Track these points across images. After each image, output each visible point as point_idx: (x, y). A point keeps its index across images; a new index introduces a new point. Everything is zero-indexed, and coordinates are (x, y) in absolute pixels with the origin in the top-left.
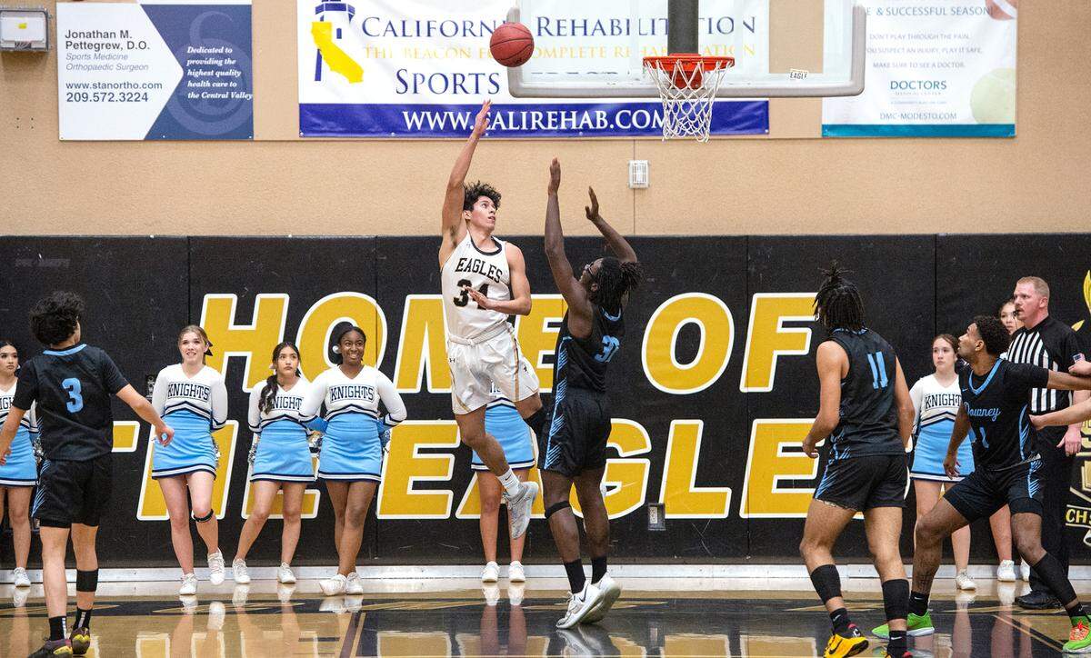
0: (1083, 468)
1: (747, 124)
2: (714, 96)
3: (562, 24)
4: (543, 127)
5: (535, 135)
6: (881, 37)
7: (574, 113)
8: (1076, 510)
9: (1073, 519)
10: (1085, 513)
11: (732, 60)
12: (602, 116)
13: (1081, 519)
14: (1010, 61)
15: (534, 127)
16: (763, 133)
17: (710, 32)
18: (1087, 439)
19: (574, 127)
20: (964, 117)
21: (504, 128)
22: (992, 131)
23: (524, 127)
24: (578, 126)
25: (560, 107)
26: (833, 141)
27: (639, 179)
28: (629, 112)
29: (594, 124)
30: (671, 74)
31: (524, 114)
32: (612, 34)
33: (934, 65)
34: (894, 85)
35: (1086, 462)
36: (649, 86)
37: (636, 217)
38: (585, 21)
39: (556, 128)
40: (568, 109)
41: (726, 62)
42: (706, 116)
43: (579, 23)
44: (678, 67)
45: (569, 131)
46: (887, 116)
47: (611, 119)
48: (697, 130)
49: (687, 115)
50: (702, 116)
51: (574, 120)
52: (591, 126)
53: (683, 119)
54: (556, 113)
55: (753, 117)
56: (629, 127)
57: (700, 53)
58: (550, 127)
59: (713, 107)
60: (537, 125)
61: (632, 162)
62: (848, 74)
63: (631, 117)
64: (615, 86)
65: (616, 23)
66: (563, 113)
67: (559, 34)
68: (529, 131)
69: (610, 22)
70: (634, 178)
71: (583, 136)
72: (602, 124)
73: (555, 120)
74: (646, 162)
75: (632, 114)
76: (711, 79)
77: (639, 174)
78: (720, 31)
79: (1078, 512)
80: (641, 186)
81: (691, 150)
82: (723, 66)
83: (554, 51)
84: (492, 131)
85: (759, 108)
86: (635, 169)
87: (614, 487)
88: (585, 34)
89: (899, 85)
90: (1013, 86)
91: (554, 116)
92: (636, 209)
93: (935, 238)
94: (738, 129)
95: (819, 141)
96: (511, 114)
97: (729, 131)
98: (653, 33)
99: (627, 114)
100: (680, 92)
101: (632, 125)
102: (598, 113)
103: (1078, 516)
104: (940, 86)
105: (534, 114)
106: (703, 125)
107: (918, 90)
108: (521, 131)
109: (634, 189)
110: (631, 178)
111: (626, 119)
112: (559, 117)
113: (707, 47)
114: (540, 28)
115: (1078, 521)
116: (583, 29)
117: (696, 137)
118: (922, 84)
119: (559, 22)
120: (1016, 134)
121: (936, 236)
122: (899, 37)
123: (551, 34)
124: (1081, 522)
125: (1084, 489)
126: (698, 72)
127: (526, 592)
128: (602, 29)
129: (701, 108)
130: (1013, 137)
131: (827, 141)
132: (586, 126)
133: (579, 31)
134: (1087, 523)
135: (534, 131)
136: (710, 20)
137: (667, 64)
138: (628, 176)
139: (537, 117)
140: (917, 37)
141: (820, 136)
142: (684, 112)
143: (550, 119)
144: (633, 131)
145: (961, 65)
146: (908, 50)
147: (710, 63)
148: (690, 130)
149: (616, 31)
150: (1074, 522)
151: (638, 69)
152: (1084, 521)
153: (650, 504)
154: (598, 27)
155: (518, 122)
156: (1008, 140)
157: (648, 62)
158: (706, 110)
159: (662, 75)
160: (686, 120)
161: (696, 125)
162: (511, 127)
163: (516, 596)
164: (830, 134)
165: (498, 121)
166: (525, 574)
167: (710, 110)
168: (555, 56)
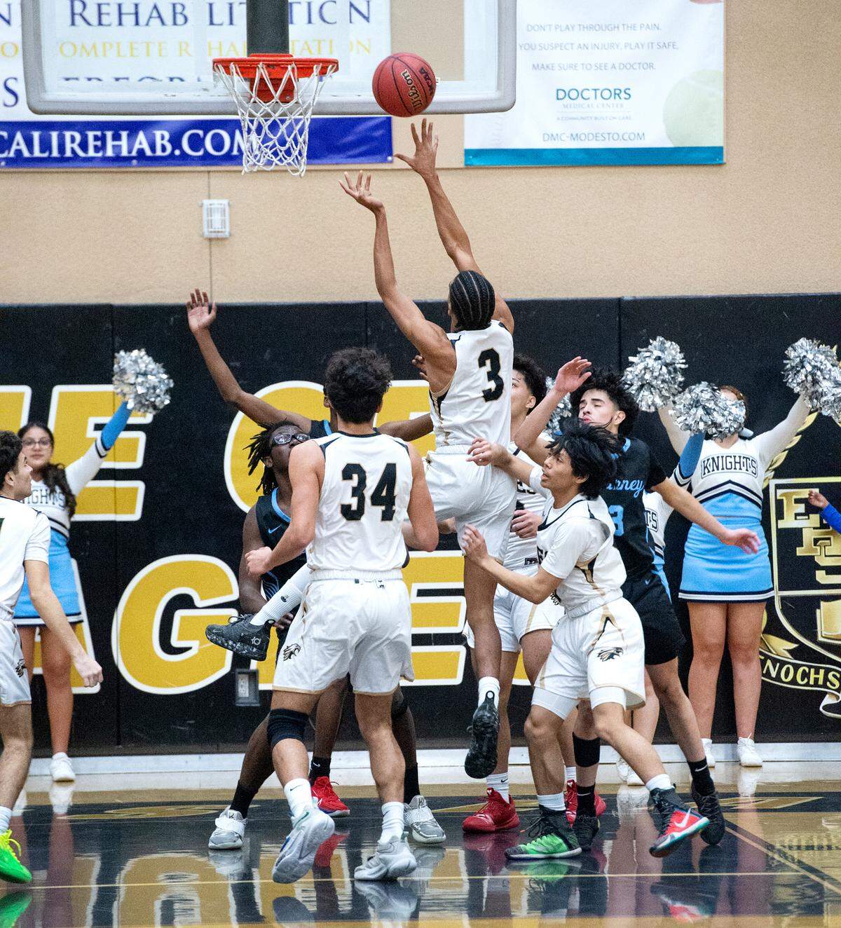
0: (818, 611)
1: (363, 148)
2: (310, 112)
3: (104, 9)
4: (81, 154)
5: (71, 163)
6: (542, 28)
7: (124, 134)
8: (810, 667)
9: (806, 680)
10: (822, 672)
11: (335, 63)
12: (163, 138)
13: (816, 680)
14: (716, 61)
15: (68, 154)
16: (385, 161)
17: (310, 22)
18: (824, 572)
19: (124, 153)
20: (655, 138)
21: (26, 154)
22: (694, 155)
23: (55, 153)
24: (130, 152)
25: (103, 126)
26: (481, 172)
27: (217, 225)
28: (201, 132)
29: (153, 148)
30: (252, 81)
31: (54, 135)
32: (175, 23)
33: (614, 67)
34: (561, 94)
35: (823, 604)
36: (223, 99)
37: (214, 278)
38: (136, 6)
39: (100, 155)
40: (117, 128)
41: (327, 66)
42: (300, 140)
43: (128, 8)
44: (262, 72)
45: (118, 159)
46: (552, 137)
47: (175, 141)
48: (290, 160)
49: (275, 139)
50: (295, 140)
51: (124, 143)
52: (148, 153)
53: (270, 144)
54: (99, 133)
55: (373, 139)
56: (201, 153)
57: (290, 53)
58: (91, 153)
59: (309, 127)
60: (73, 151)
61: (206, 202)
62: (494, 83)
63: (204, 139)
64: (175, 99)
65: (179, 9)
66: (109, 134)
67: (100, 24)
68: (62, 159)
69: (171, 8)
70: (210, 223)
71: (137, 166)
72: (164, 148)
73: (99, 143)
74: (225, 202)
75: (205, 134)
76: (307, 88)
77: (217, 218)
78: (324, 21)
79: (812, 671)
80: (220, 235)
81: (286, 185)
82: (323, 72)
83: (94, 46)
84: (11, 158)
85: (377, 127)
86: (210, 212)
87: (190, 648)
88: (137, 23)
89: (567, 94)
90: (721, 94)
91: (96, 138)
92: (214, 266)
93: (619, 302)
94: (350, 157)
95: (461, 172)
96: (36, 135)
97: (337, 158)
98: (231, 23)
99: (198, 135)
100: (266, 107)
101: (206, 152)
102: (158, 134)
103: (812, 676)
104: (623, 95)
105: (68, 134)
106: (297, 153)
107: (592, 100)
108: (50, 160)
109: (210, 240)
110: (205, 223)
111: (196, 143)
112: (103, 139)
113: (306, 43)
114: (73, 14)
115: (812, 682)
116: (133, 17)
117: (289, 168)
118: (599, 92)
119: (99, 5)
120: (725, 160)
121: (619, 300)
122: (567, 28)
123: (89, 24)
124: (816, 684)
125: (820, 639)
126: (290, 79)
127: (75, 795)
128: (160, 17)
129: (293, 129)
130: (720, 165)
131: (471, 172)
132: (141, 152)
133: (129, 20)
134: (824, 686)
135: (69, 159)
136: (309, 4)
137: (246, 69)
138: (201, 221)
139: (73, 140)
140: (591, 27)
141: (462, 165)
142: (271, 136)
143: (91, 143)
144: (207, 159)
145: (651, 66)
146: (580, 46)
147: (305, 68)
148: (280, 160)
149: (180, 19)
150: (807, 684)
151: (208, 75)
152: (821, 682)
153: (238, 670)
154: (155, 14)
155: (46, 146)
156: (715, 169)
157: (220, 66)
158: (301, 132)
159: (240, 84)
160: (274, 146)
161: (288, 153)
162: (37, 153)
163: (61, 800)
164: (476, 162)
165: (18, 144)
166: (74, 770)
167: (306, 132)
168: (96, 55)
